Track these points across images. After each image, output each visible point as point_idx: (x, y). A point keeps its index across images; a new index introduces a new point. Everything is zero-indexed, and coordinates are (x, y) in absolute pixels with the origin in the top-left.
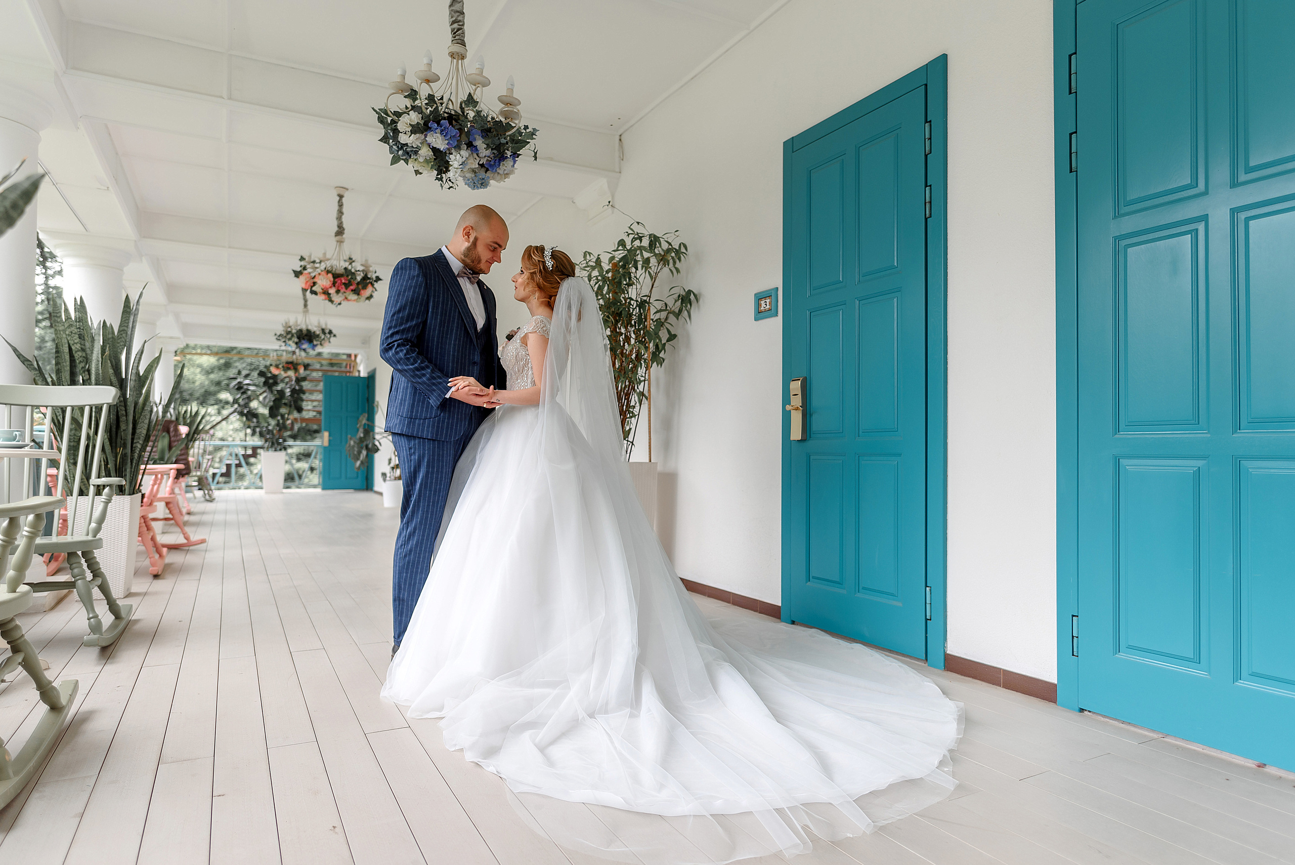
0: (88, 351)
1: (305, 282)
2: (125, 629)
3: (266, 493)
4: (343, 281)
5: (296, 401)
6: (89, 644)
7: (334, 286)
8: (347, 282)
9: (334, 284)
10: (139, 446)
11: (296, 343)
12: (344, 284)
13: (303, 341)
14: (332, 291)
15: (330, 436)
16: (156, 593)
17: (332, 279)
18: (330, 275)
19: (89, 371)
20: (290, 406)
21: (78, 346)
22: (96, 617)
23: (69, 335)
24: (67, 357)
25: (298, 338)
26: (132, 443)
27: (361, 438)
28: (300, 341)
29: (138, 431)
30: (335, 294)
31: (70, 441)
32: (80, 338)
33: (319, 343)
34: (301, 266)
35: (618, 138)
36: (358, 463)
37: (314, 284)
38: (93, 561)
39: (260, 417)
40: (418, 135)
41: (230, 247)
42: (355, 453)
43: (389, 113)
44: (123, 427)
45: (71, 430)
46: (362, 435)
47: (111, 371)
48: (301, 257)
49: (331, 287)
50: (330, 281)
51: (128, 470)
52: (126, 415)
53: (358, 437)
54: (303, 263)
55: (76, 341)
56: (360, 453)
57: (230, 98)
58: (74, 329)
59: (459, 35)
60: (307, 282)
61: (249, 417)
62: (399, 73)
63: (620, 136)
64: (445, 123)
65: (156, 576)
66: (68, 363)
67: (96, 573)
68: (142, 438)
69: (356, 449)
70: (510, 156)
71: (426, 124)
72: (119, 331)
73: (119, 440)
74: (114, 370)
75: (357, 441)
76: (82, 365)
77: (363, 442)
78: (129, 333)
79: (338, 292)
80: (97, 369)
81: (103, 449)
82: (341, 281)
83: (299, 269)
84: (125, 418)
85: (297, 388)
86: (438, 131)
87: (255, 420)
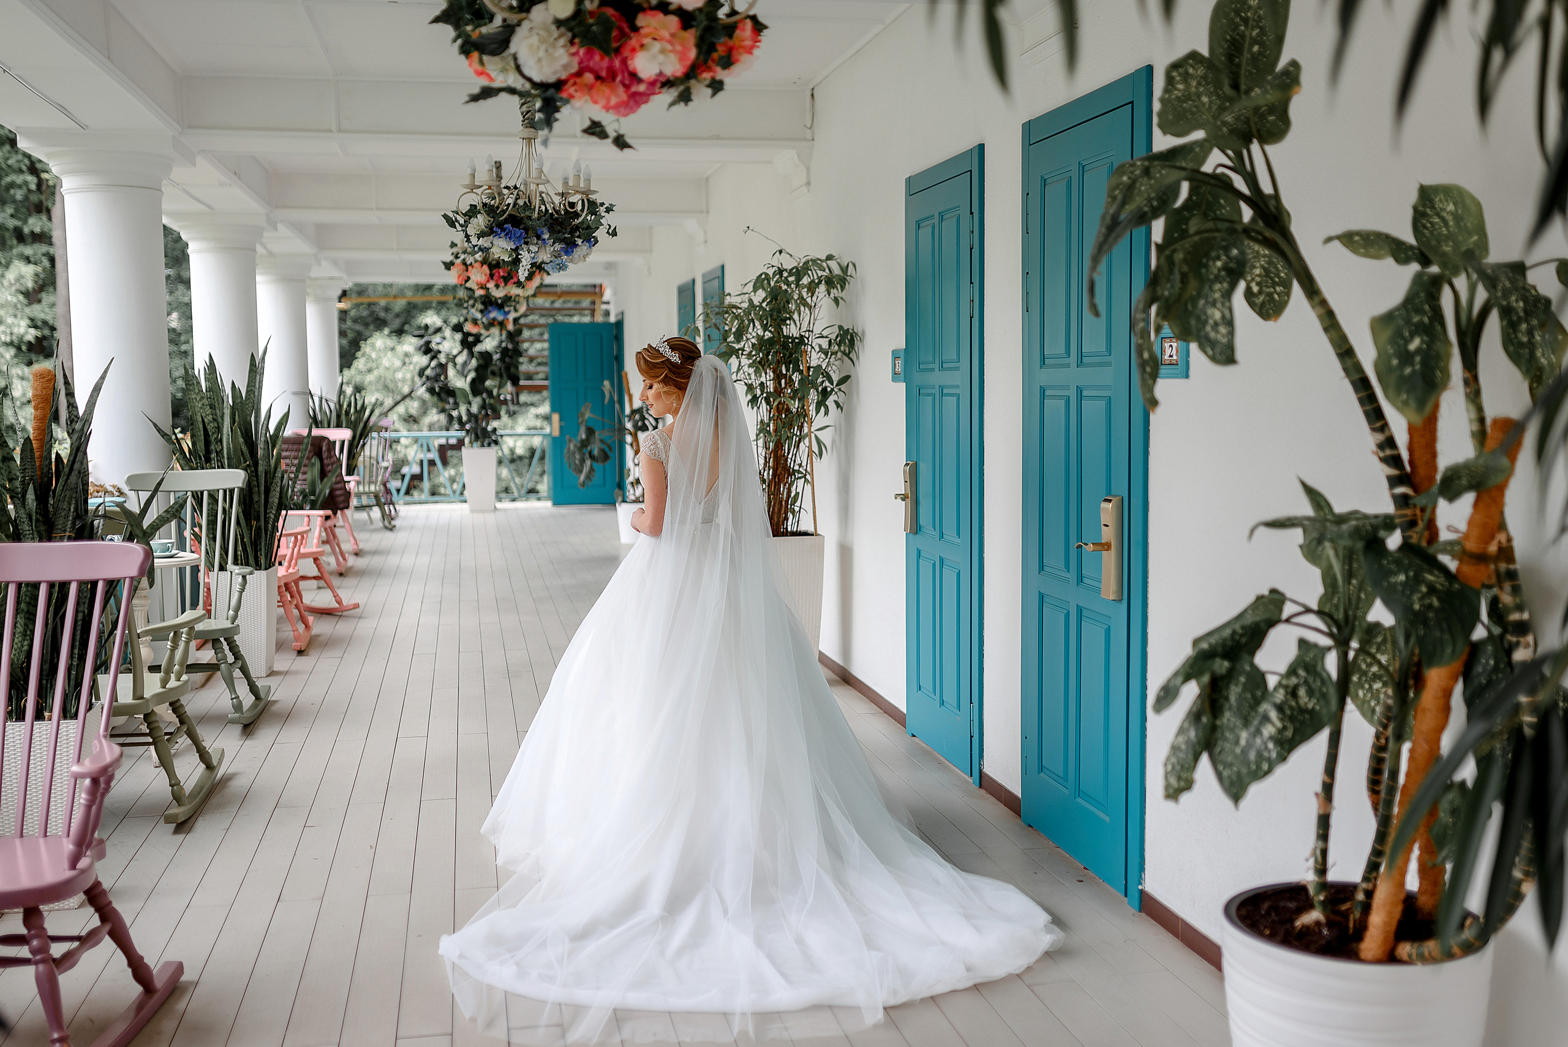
0: (220, 420)
1: (457, 276)
2: (264, 709)
3: (472, 511)
4: (501, 274)
5: (508, 369)
6: (232, 722)
7: (492, 278)
8: (506, 275)
9: (492, 276)
10: (272, 516)
11: (482, 311)
12: (504, 277)
13: (490, 308)
14: (491, 285)
15: (561, 420)
16: (296, 673)
17: (488, 272)
18: (485, 267)
19: (221, 441)
20: (501, 376)
21: (210, 418)
22: (238, 697)
23: (201, 408)
24: (201, 426)
25: (483, 303)
26: (266, 513)
27: (582, 441)
28: (486, 308)
29: (270, 500)
30: (494, 289)
31: (208, 516)
32: (211, 408)
33: (512, 308)
34: (453, 254)
35: (809, 94)
36: (582, 477)
37: (468, 279)
38: (234, 644)
39: (458, 393)
40: (486, 238)
41: (378, 209)
42: (577, 462)
43: (460, 214)
44: (256, 498)
45: (209, 504)
46: (584, 436)
47: (241, 440)
48: (452, 243)
49: (488, 281)
50: (486, 275)
51: (263, 544)
52: (258, 486)
53: (579, 439)
54: (455, 250)
55: (208, 413)
56: (583, 461)
57: (340, 131)
58: (205, 401)
59: (528, 119)
60: (459, 276)
61: (443, 395)
62: (469, 173)
63: (813, 89)
64: (508, 226)
65: (300, 652)
66: (202, 433)
67: (237, 656)
68: (275, 508)
69: (578, 456)
70: (582, 242)
71: (491, 229)
72: (247, 392)
73: (253, 512)
74: (243, 438)
75: (579, 445)
76: (215, 436)
77: (586, 446)
78: (256, 394)
79: (497, 286)
80: (228, 443)
81: (238, 522)
82: (499, 273)
83: (449, 258)
84: (257, 489)
85: (510, 346)
86: (503, 235)
87: (451, 400)
